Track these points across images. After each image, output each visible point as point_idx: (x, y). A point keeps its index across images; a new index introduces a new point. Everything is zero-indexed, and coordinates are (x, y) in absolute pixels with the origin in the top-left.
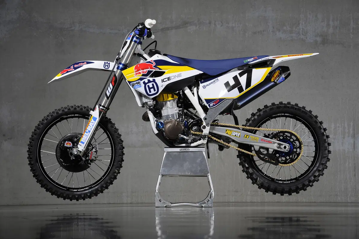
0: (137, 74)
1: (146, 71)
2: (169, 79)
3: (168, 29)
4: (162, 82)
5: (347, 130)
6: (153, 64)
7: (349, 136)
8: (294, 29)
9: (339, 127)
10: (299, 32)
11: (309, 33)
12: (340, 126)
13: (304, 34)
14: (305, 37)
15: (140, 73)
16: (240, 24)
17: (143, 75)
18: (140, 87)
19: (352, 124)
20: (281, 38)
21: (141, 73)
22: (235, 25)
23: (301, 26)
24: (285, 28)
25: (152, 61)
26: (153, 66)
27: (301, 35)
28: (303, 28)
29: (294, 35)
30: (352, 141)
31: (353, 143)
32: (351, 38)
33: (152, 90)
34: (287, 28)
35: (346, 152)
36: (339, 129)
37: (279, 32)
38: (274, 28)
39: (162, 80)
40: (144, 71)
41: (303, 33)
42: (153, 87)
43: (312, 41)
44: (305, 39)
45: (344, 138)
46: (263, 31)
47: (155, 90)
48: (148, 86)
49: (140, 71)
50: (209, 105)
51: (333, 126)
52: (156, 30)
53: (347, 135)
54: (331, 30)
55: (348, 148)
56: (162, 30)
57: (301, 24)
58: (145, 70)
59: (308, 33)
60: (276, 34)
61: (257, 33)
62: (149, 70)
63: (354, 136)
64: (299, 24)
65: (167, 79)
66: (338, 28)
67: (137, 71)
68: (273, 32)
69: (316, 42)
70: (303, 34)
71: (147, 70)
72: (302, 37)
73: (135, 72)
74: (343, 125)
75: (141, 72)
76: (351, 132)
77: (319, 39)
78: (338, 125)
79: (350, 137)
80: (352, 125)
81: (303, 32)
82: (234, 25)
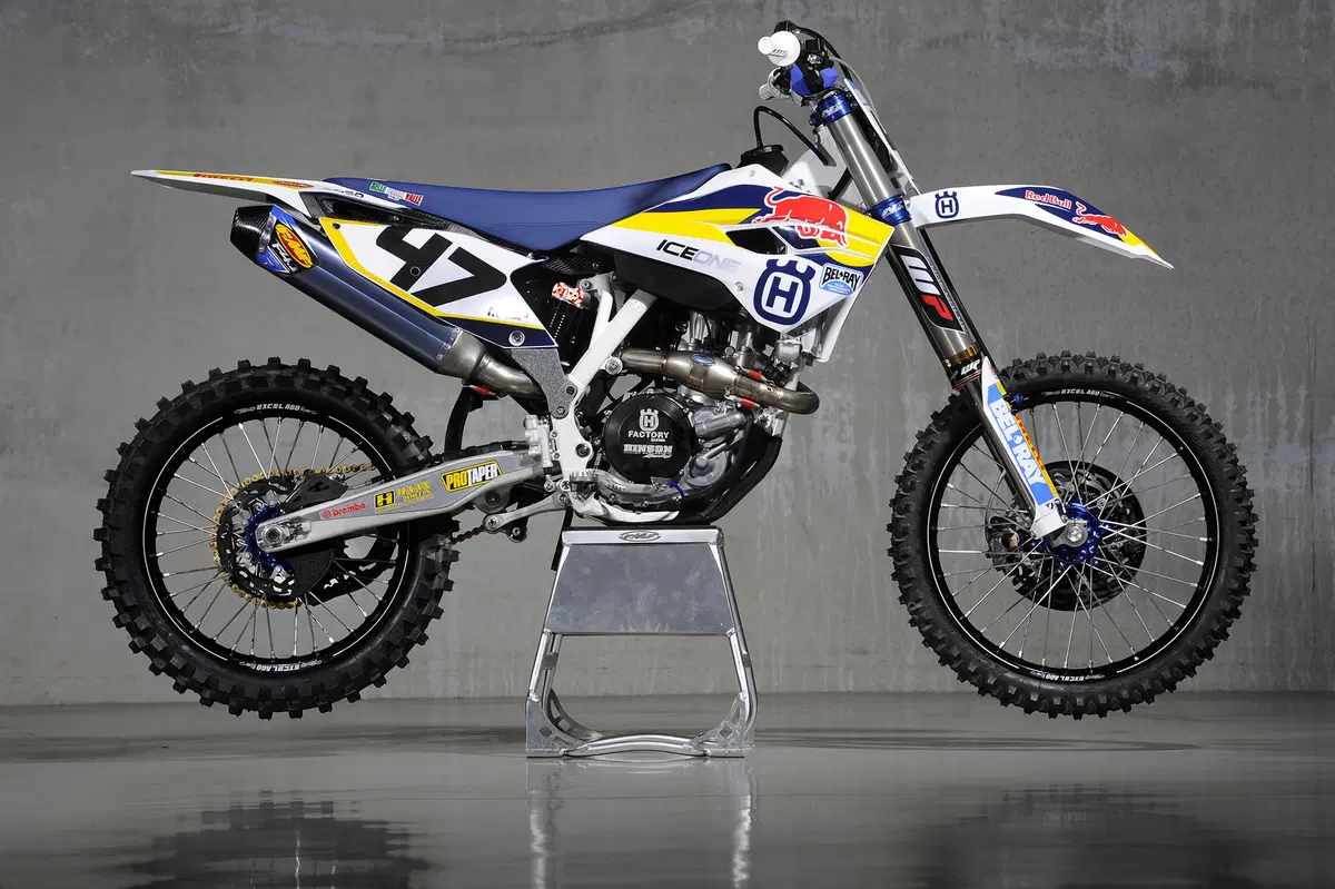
3: (599, 29)
5: (1283, 417)
7: (1290, 440)
8: (1083, 28)
9: (1253, 404)
10: (1102, 40)
11: (1141, 44)
12: (1258, 399)
13: (1121, 46)
14: (1126, 57)
16: (876, 8)
19: (1303, 392)
20: (1031, 63)
22: (857, 12)
23: (1109, 18)
24: (1048, 24)
27: (1112, 51)
28: (1115, 25)
29: (1083, 51)
30: (1302, 457)
31: (1306, 464)
32: (1302, 60)
34: (1054, 23)
35: (1280, 501)
36: (1253, 414)
37: (1026, 39)
38: (1004, 25)
41: (1119, 41)
43: (1151, 75)
44: (1126, 66)
45: (1272, 445)
46: (966, 37)
51: (1230, 400)
52: (554, 33)
53: (1284, 434)
54: (1224, 34)
55: (1288, 486)
56: (578, 33)
57: (1107, 10)
59: (1137, 45)
60: (1013, 49)
61: (941, 44)
63: (1310, 439)
64: (1101, 9)
66: (1252, 25)
68: (1003, 39)
69: (1167, 75)
70: (1116, 48)
72: (1113, 57)
74: (1269, 395)
76: (1301, 423)
77: (1178, 67)
78: (1249, 397)
79: (1296, 444)
80: (1302, 398)
81: (1116, 39)
82: (852, 15)
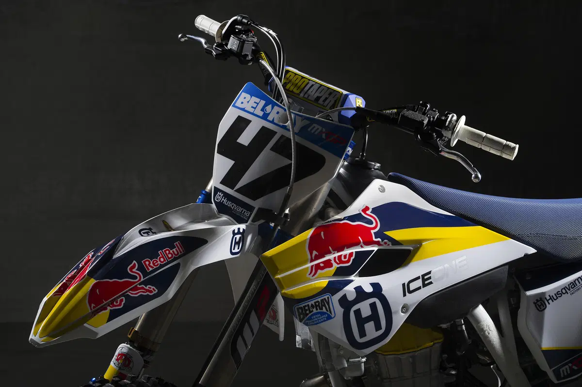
0: (318, 267)
1: (351, 254)
2: (426, 280)
4: (405, 295)
6: (371, 223)
15: (328, 264)
17: (340, 272)
18: (329, 318)
21: (331, 265)
25: (368, 212)
26: (373, 232)
33: (370, 326)
39: (404, 285)
40: (343, 253)
42: (374, 317)
47: (378, 327)
48: (358, 313)
49: (327, 258)
50: (557, 373)
58: (347, 252)
62: (359, 249)
65: (420, 281)
67: (317, 258)
71: (354, 250)
73: (312, 261)
75: (333, 262)
